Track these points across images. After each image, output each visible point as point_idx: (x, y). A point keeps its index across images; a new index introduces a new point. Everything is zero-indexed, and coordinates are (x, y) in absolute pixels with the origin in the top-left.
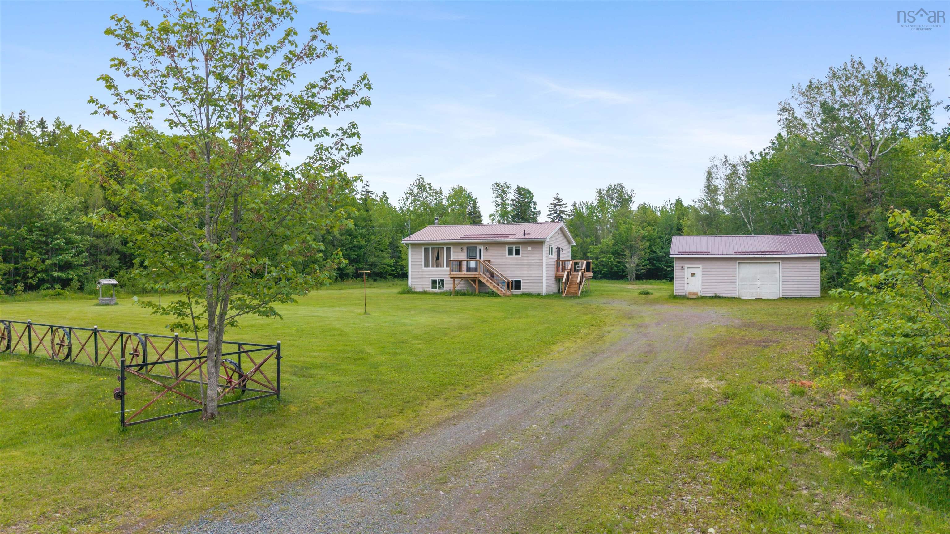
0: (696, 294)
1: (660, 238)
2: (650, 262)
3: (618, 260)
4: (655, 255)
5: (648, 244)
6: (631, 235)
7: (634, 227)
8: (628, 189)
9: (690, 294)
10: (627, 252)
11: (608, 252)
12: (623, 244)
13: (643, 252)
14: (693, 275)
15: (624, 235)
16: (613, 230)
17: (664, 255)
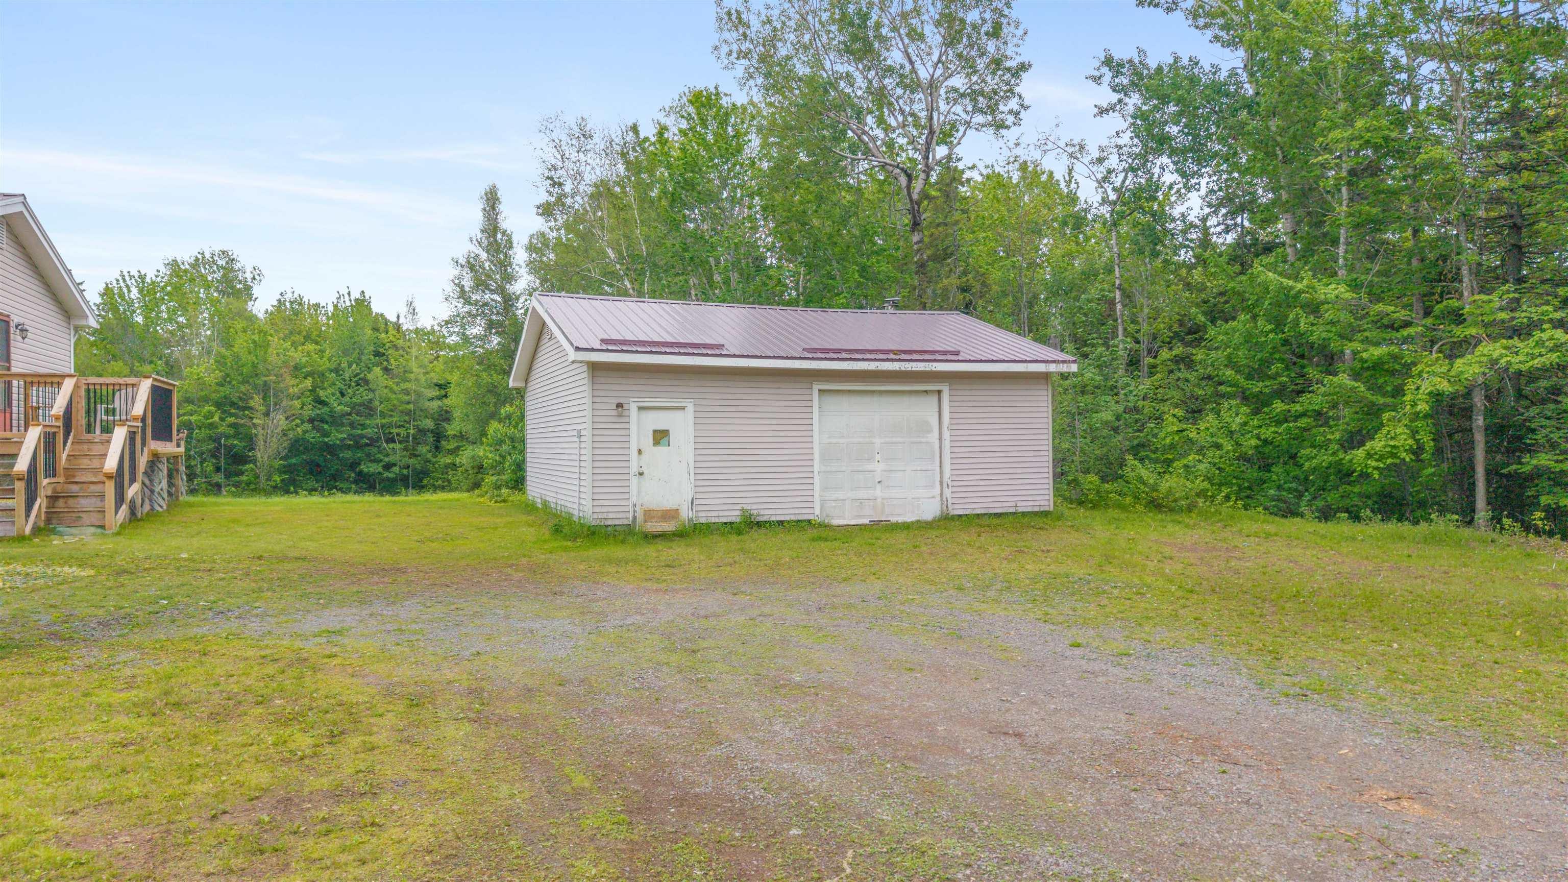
0: (670, 515)
1: (336, 371)
2: (314, 428)
3: (231, 420)
4: (325, 410)
5: (308, 383)
6: (265, 361)
7: (274, 340)
8: (246, 261)
9: (649, 514)
10: (256, 402)
11: (206, 400)
12: (245, 382)
13: (297, 403)
14: (661, 436)
15: (246, 358)
16: (216, 347)
17: (348, 409)
